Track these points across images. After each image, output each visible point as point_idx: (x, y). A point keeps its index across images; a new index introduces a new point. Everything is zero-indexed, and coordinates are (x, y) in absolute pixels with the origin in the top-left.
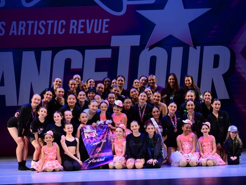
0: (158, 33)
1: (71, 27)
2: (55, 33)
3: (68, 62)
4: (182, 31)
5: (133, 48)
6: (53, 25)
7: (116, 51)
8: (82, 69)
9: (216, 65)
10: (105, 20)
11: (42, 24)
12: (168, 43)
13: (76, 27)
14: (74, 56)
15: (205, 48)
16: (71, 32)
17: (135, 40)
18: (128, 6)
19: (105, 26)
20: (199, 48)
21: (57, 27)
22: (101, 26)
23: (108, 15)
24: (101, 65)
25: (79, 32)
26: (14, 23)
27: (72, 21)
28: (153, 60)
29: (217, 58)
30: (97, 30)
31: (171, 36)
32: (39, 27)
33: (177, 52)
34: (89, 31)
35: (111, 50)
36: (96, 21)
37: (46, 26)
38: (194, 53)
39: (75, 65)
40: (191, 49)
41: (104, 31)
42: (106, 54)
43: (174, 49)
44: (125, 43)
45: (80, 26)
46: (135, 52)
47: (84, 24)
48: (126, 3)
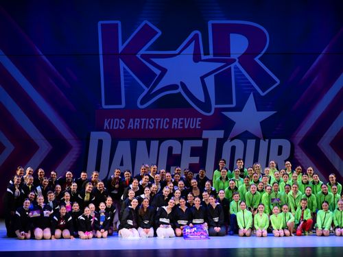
0: (238, 129)
1: (173, 123)
2: (161, 127)
3: (170, 149)
4: (255, 128)
5: (219, 140)
6: (160, 121)
7: (206, 141)
8: (181, 155)
9: (280, 153)
10: (198, 119)
11: (152, 121)
12: (245, 136)
13: (176, 123)
14: (175, 144)
15: (272, 140)
16: (173, 127)
17: (220, 134)
18: (216, 109)
19: (198, 123)
20: (267, 140)
21: (163, 123)
22: (195, 123)
23: (201, 115)
24: (194, 151)
25: (179, 127)
26: (131, 120)
27: (174, 119)
28: (233, 149)
29: (280, 148)
30: (192, 126)
31: (247, 131)
32: (150, 123)
33: (251, 143)
34: (186, 127)
35: (202, 141)
37: (155, 123)
38: (264, 144)
39: (176, 152)
40: (262, 141)
41: (197, 127)
42: (199, 143)
43: (249, 141)
44: (213, 136)
45: (180, 123)
46: (220, 143)
47: (183, 121)
48: (214, 106)
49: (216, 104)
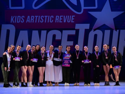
0: (98, 23)
1: (56, 19)
2: (48, 22)
3: (54, 36)
4: (110, 22)
5: (86, 30)
6: (47, 18)
7: (77, 31)
10: (73, 16)
11: (42, 17)
12: (103, 28)
13: (58, 19)
15: (121, 31)
16: (56, 22)
17: (87, 26)
18: (84, 9)
19: (73, 19)
20: (118, 31)
21: (49, 19)
22: (70, 19)
25: (60, 22)
26: (29, 17)
27: (57, 16)
28: (96, 36)
30: (69, 21)
31: (104, 25)
32: (41, 19)
33: (107, 32)
34: (65, 21)
35: (75, 31)
36: (68, 16)
37: (44, 19)
38: (115, 33)
39: (58, 38)
40: (114, 31)
41: (72, 22)
42: (73, 32)
44: (82, 27)
45: (61, 19)
46: (87, 32)
47: (63, 18)
48: (83, 8)
49: (84, 7)
